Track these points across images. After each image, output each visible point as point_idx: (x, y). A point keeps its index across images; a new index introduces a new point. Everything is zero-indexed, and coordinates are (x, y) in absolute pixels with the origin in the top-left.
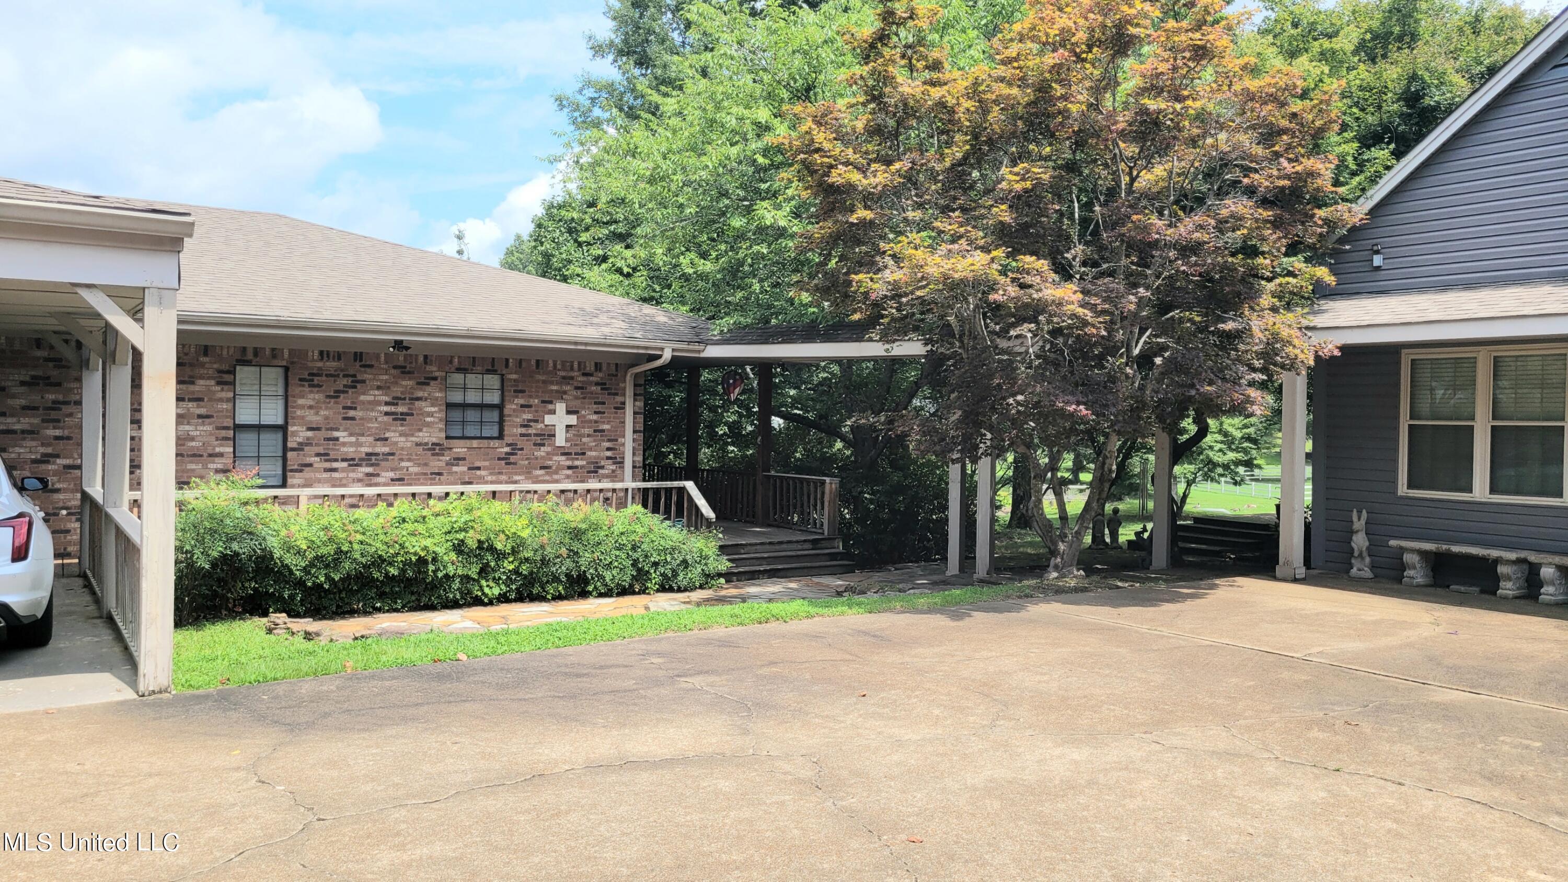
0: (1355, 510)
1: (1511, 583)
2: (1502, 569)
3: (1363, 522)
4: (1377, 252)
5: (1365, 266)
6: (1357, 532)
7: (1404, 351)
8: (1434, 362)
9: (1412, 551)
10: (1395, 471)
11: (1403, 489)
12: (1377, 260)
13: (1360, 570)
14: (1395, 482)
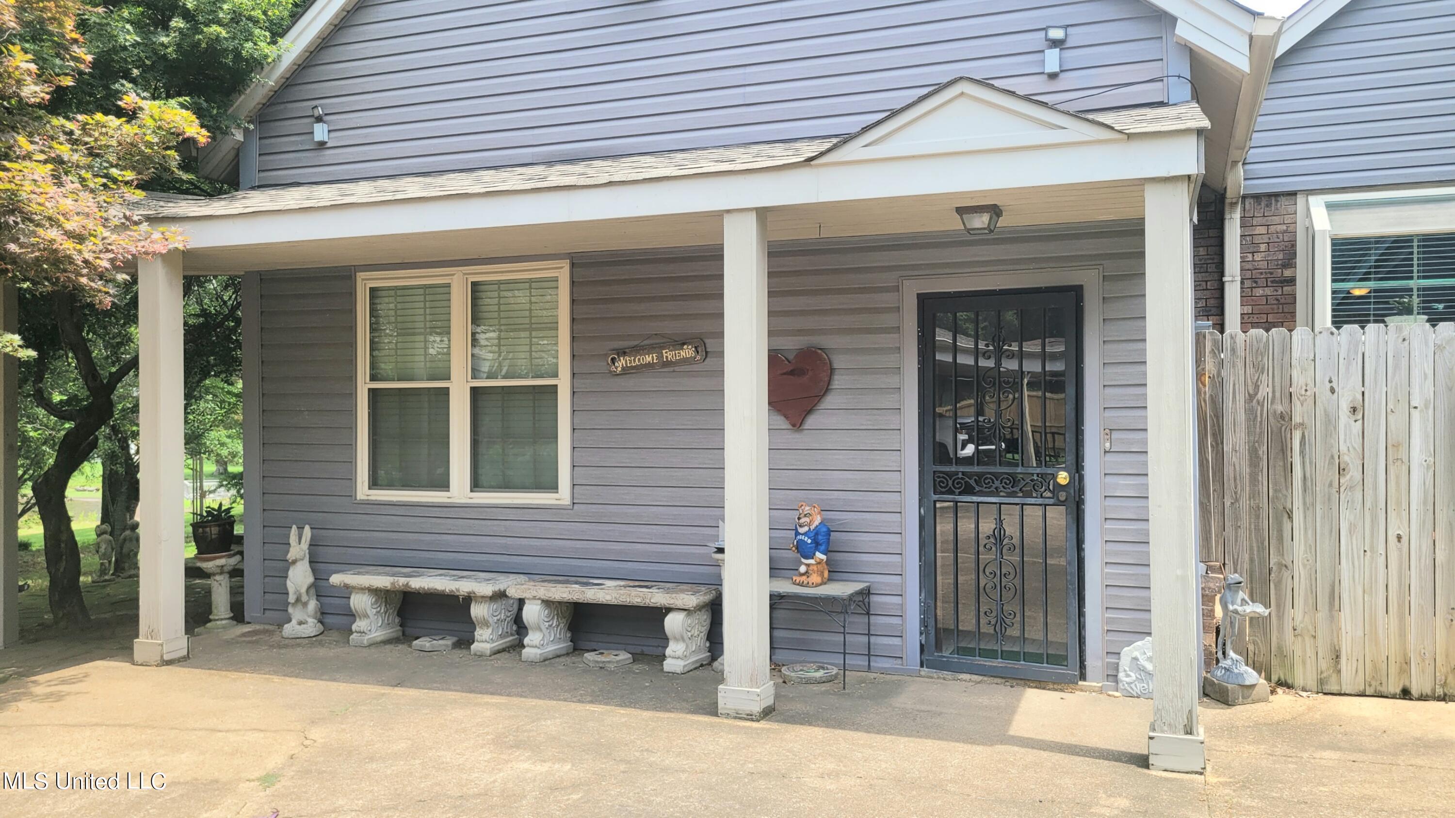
0: (294, 527)
1: (490, 630)
2: (477, 611)
3: (305, 545)
4: (319, 119)
5: (302, 142)
6: (294, 562)
7: (361, 276)
8: (399, 292)
9: (362, 589)
10: (352, 462)
11: (363, 491)
12: (320, 132)
13: (300, 623)
14: (351, 479)
